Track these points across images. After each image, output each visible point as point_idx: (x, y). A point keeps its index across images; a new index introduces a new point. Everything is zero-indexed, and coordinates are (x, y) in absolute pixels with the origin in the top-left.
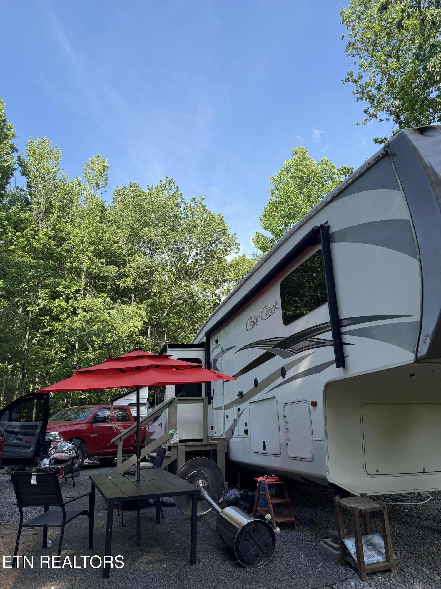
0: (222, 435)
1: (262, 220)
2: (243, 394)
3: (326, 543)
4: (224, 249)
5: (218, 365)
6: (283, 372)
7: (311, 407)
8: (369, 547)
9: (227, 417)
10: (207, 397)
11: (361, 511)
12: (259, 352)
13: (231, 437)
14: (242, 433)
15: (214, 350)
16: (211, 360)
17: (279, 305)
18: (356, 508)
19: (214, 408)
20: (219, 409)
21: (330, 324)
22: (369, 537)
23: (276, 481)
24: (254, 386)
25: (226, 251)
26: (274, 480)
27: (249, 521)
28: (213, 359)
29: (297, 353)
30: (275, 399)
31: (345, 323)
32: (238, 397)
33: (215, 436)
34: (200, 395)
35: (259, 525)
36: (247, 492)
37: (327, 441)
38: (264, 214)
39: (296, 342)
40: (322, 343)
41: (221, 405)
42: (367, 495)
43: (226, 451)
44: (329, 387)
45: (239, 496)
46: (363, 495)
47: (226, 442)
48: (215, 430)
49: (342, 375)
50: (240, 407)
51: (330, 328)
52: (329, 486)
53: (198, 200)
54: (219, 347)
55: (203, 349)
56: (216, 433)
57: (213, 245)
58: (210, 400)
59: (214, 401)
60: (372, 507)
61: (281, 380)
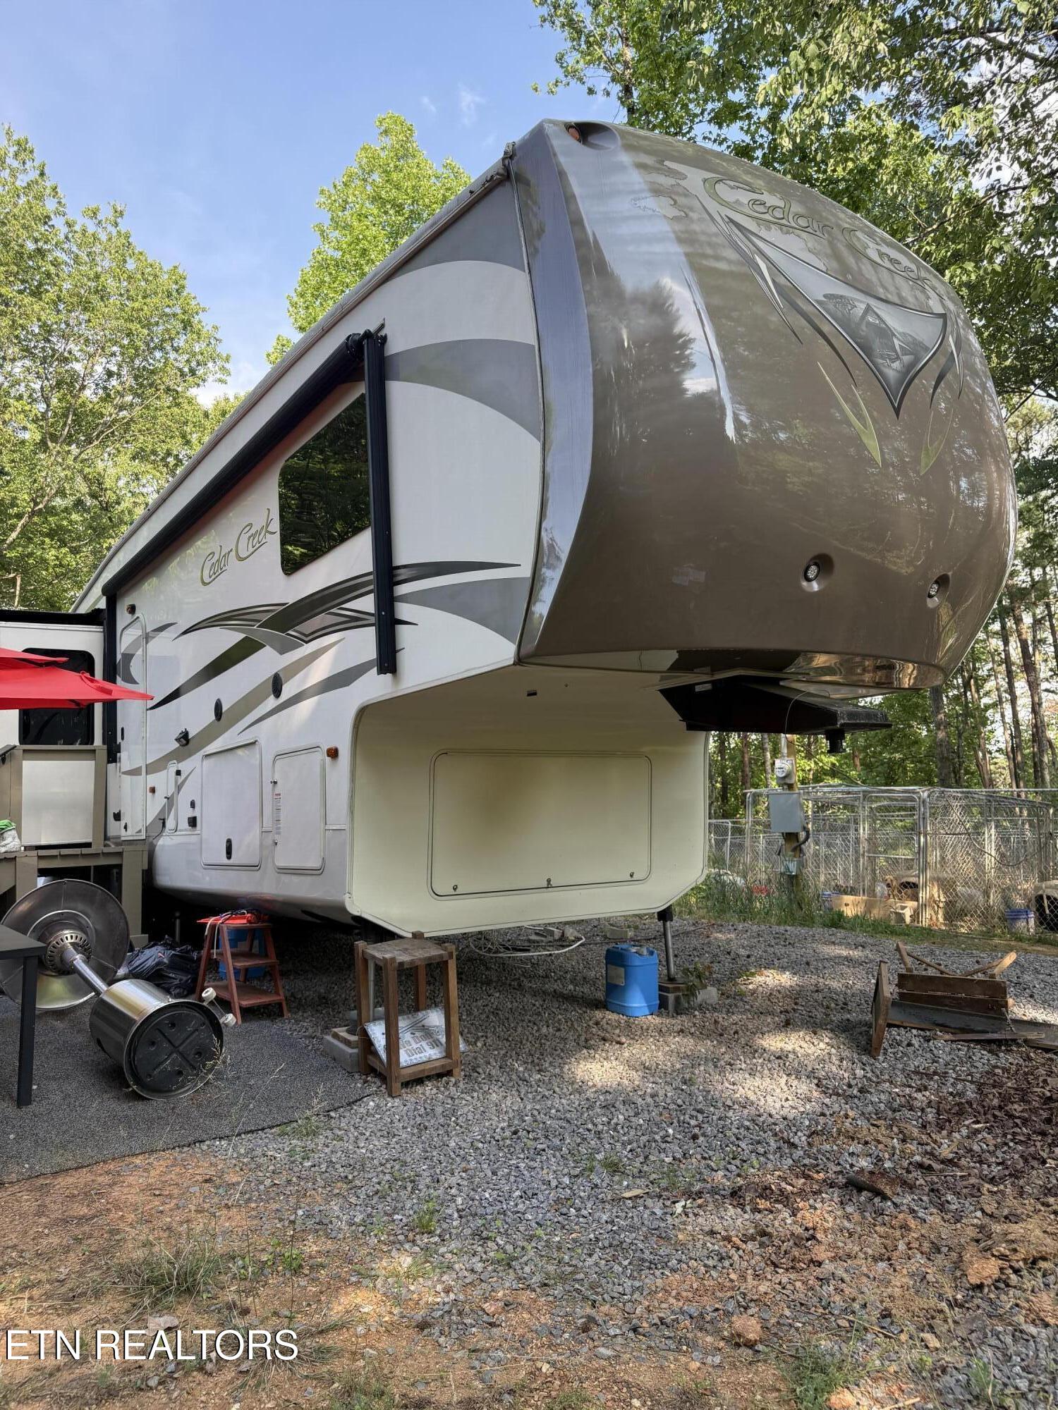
0: (140, 831)
1: (294, 305)
2: (190, 736)
3: (336, 1036)
4: (186, 370)
5: (135, 668)
6: (276, 685)
7: (328, 759)
8: (417, 1034)
9: (153, 790)
10: (105, 747)
11: (401, 964)
12: (228, 638)
13: (160, 835)
14: (184, 824)
15: (126, 632)
16: (119, 657)
17: (276, 526)
18: (393, 959)
19: (122, 770)
20: (135, 772)
21: (371, 577)
22: (420, 1015)
23: (249, 922)
24: (213, 718)
25: (192, 374)
26: (245, 921)
27: (163, 1005)
28: (123, 655)
29: (306, 642)
30: (257, 747)
31: (403, 574)
32: (177, 745)
33: (126, 835)
34: (89, 739)
35: (185, 1011)
36: (188, 952)
37: (352, 829)
38: (299, 289)
39: (304, 617)
40: (355, 621)
41: (138, 763)
42: (426, 935)
43: (146, 867)
44: (364, 714)
45: (165, 961)
46: (417, 936)
47: (146, 848)
48: (123, 823)
49: (390, 691)
50: (181, 766)
51: (371, 587)
52: (354, 923)
53: (106, 213)
54: (137, 624)
55: (100, 629)
56: (126, 827)
57: (158, 354)
58: (113, 754)
59: (123, 755)
60: (427, 955)
61: (271, 702)
